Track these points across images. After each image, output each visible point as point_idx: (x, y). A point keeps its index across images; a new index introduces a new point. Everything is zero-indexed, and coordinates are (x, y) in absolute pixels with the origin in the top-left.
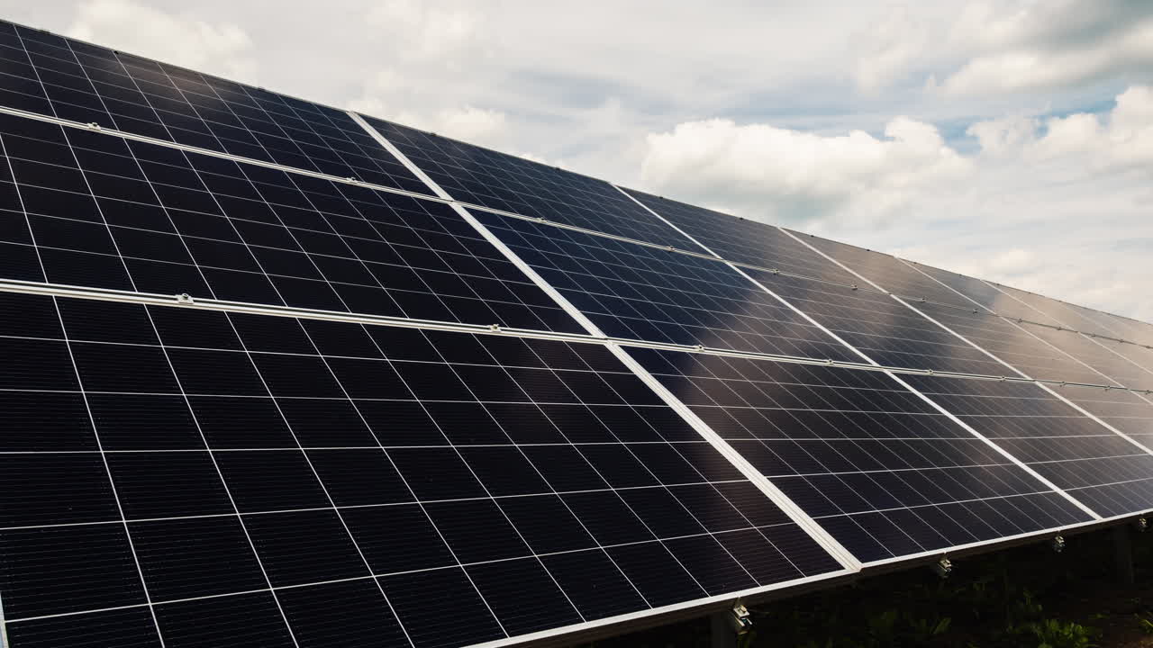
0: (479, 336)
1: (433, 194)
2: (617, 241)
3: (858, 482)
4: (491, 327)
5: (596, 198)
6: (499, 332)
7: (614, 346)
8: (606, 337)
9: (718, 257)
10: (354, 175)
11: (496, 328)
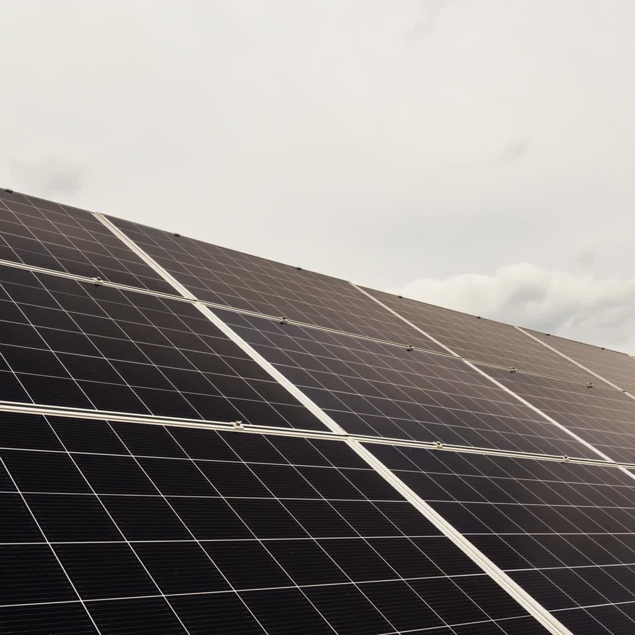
0: (222, 433)
1: (177, 293)
2: (358, 340)
3: (592, 575)
4: (234, 423)
5: (337, 297)
6: (242, 429)
7: (355, 443)
8: (346, 433)
9: (456, 355)
10: (101, 276)
11: (238, 425)
